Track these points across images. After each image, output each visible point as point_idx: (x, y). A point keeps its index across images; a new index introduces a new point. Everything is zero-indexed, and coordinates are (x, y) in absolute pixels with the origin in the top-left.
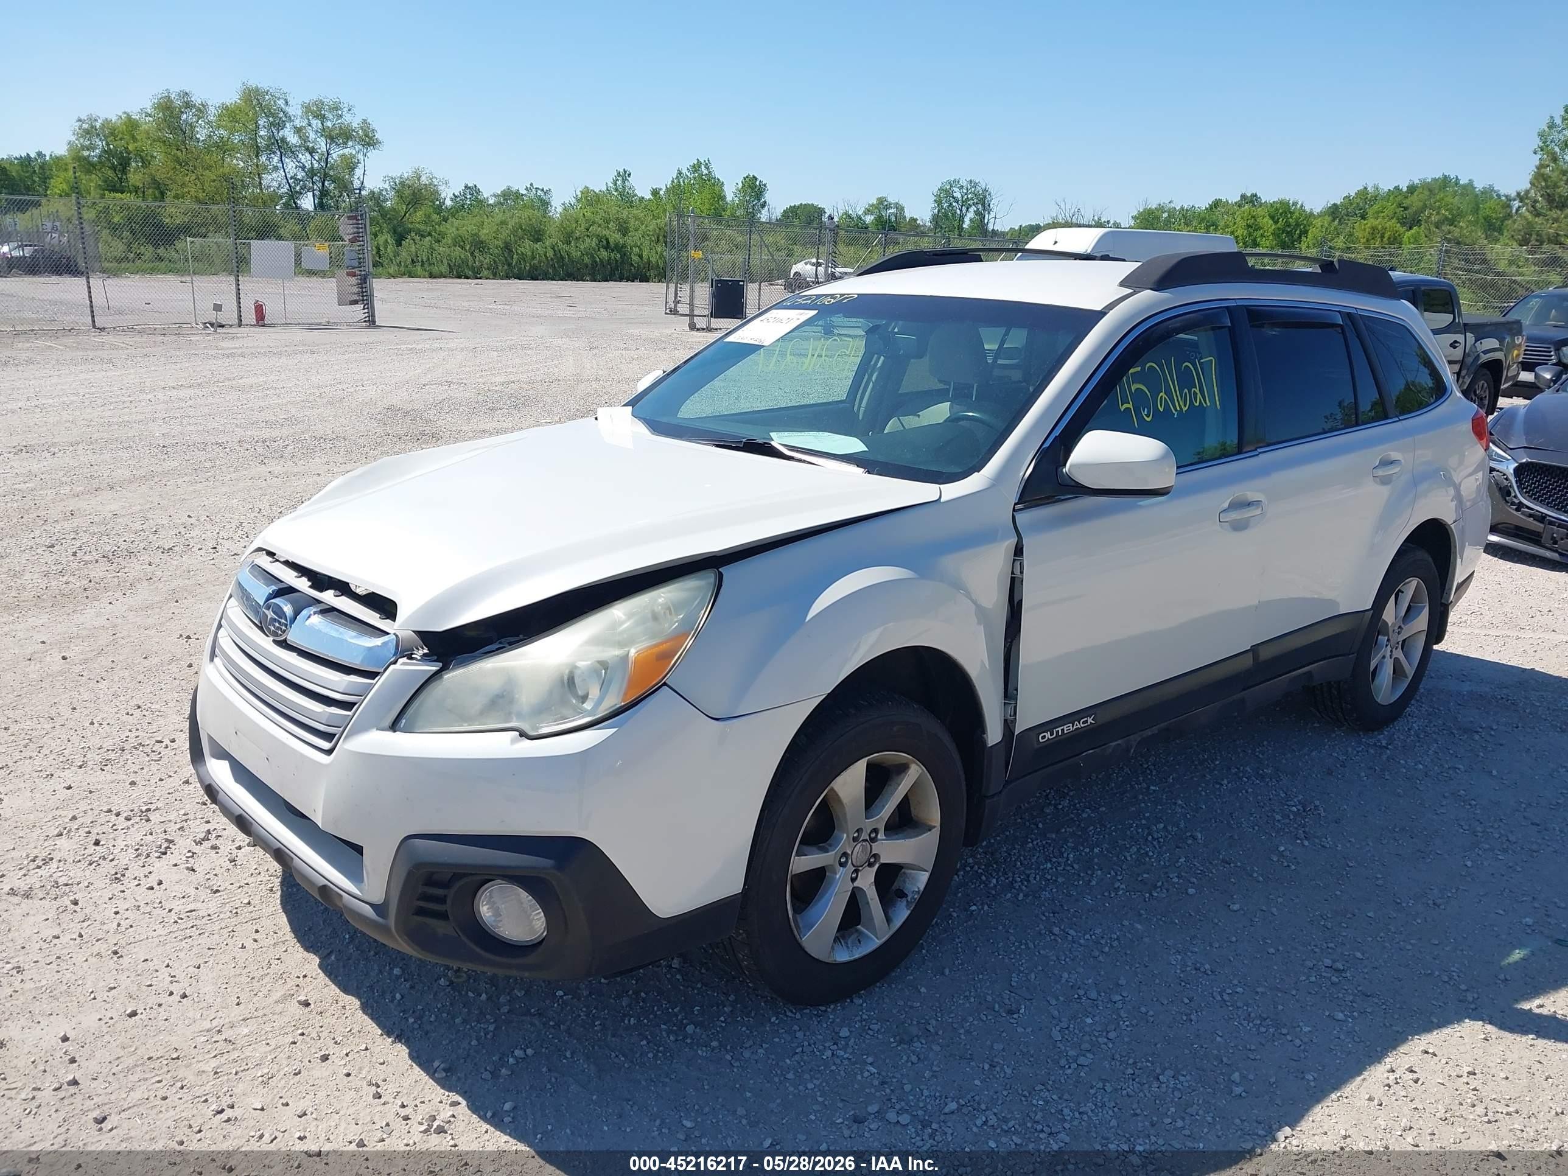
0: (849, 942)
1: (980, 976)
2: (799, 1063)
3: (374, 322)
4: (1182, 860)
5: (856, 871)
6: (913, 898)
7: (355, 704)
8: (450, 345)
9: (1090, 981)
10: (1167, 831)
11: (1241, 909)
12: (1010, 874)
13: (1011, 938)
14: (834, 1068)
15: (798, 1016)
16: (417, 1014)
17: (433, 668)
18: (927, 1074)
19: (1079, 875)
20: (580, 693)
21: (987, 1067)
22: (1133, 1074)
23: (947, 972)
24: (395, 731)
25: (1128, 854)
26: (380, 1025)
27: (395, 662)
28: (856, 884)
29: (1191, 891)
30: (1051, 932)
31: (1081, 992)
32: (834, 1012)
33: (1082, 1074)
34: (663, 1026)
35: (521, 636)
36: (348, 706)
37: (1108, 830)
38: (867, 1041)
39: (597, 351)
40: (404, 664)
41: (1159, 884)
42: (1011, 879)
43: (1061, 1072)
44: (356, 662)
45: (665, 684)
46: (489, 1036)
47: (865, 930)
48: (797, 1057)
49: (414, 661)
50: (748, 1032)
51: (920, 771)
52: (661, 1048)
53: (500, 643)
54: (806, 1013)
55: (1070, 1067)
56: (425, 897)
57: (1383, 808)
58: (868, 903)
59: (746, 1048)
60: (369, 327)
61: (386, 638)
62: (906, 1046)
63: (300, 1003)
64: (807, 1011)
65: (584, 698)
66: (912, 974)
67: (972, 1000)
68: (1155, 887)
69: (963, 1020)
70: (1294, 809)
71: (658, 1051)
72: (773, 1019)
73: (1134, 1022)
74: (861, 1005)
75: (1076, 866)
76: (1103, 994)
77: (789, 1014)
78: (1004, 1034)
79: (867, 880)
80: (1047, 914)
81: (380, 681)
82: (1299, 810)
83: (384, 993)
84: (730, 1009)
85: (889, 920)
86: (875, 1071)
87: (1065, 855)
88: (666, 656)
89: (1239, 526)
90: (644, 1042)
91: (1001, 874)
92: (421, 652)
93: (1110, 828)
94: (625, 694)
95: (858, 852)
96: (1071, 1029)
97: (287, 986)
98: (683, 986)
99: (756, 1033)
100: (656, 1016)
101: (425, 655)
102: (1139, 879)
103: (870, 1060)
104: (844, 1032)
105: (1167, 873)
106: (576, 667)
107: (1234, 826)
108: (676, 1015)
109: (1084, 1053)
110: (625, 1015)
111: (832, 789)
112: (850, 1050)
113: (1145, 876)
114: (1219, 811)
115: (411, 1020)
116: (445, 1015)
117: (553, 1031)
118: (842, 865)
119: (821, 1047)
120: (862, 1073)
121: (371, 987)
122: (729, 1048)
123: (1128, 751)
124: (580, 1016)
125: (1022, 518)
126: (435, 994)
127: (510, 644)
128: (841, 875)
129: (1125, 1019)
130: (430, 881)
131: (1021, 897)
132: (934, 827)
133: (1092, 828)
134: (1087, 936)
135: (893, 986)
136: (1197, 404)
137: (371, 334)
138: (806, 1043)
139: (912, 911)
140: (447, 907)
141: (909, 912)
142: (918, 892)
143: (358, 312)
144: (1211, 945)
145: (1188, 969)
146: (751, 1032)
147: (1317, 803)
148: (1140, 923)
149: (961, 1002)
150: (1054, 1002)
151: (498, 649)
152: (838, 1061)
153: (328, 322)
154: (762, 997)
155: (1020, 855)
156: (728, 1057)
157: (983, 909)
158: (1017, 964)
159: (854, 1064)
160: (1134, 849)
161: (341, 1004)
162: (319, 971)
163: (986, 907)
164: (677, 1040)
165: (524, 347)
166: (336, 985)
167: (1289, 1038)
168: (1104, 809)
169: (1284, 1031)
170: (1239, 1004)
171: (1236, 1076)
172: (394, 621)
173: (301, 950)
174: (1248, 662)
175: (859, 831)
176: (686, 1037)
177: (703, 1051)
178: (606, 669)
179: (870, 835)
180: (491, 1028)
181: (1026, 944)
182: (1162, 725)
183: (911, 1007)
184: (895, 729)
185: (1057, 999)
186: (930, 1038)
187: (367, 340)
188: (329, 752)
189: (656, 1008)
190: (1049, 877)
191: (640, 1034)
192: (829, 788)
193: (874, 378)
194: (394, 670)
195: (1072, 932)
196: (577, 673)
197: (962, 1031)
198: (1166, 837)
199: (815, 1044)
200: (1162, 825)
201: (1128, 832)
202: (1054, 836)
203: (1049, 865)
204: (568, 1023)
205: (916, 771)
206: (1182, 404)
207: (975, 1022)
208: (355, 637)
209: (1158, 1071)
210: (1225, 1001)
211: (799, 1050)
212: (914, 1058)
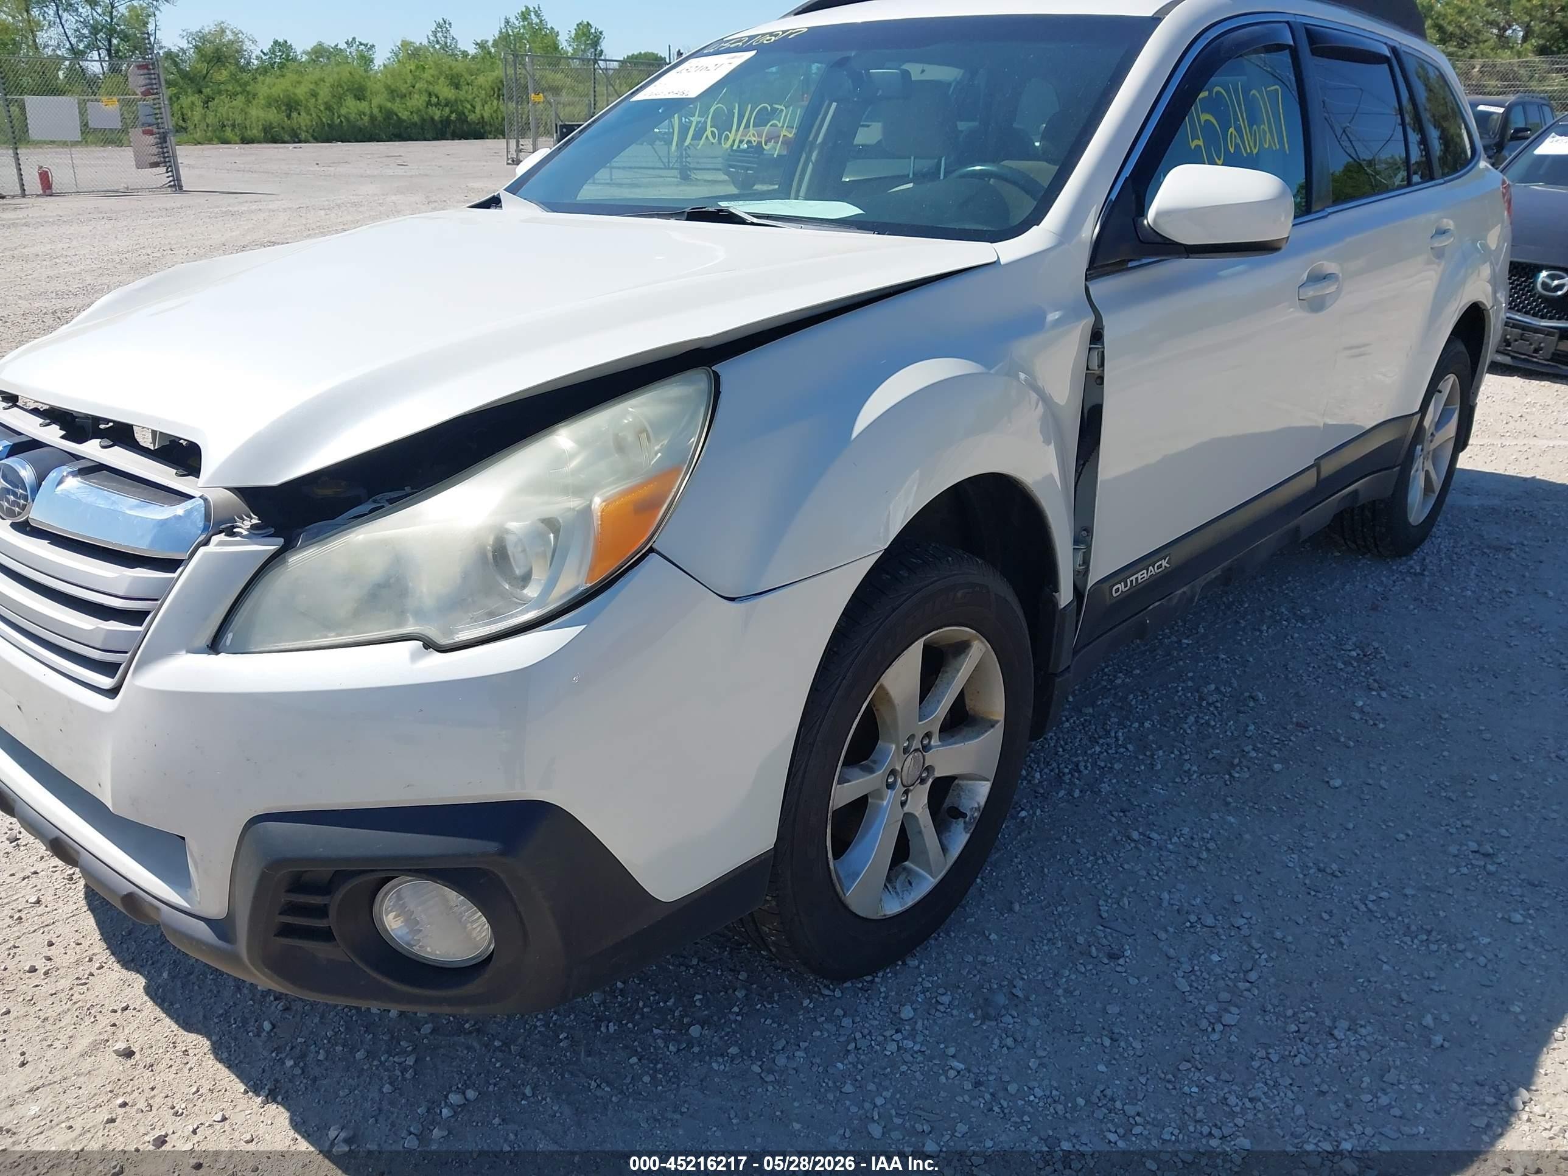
0: (898, 886)
1: (1060, 909)
2: (855, 1067)
3: (181, 187)
4: (1252, 727)
5: (906, 793)
6: (972, 817)
7: (147, 613)
8: (270, 207)
9: (1198, 900)
10: (1220, 692)
11: (1344, 784)
12: (1054, 765)
13: (1083, 851)
14: (904, 1068)
15: (838, 993)
16: (297, 1051)
17: (269, 547)
18: (1033, 1063)
19: (1137, 758)
20: (518, 572)
21: (1107, 1042)
22: (1298, 1031)
23: (1017, 907)
24: (217, 653)
25: (1185, 726)
26: (242, 1076)
27: (206, 543)
28: (907, 809)
29: (1277, 767)
30: (1129, 838)
31: (1193, 918)
32: (885, 983)
33: (1233, 1039)
34: (656, 1031)
35: (408, 489)
36: (136, 617)
37: (1151, 698)
38: (940, 1022)
39: (436, 204)
40: (221, 543)
41: (1236, 761)
42: (1057, 771)
43: (1205, 1038)
44: (140, 545)
45: (651, 550)
46: (408, 1076)
47: (917, 869)
48: (851, 1058)
49: (238, 538)
50: (775, 1025)
51: (984, 650)
52: (659, 1066)
53: (375, 501)
54: (847, 988)
55: (1213, 1029)
56: (292, 909)
57: (1450, 645)
58: (920, 832)
59: (778, 1051)
60: (175, 192)
61: (188, 505)
62: (994, 1023)
63: (118, 1053)
64: (848, 984)
65: (526, 579)
66: (972, 915)
67: (1059, 944)
68: (1233, 766)
69: (1055, 974)
70: (1354, 654)
71: (656, 1071)
72: (806, 1002)
73: (1274, 954)
74: (918, 967)
75: (1130, 747)
76: (1220, 918)
77: (826, 992)
78: (1115, 990)
79: (919, 803)
80: (1116, 814)
81: (185, 574)
82: (1358, 655)
83: (245, 1021)
84: (744, 992)
85: (944, 849)
86: (961, 1066)
87: (1113, 734)
88: (645, 506)
89: (1317, 306)
90: (634, 1060)
91: (1042, 766)
92: (247, 524)
93: (1153, 695)
94: (592, 569)
95: (909, 766)
96: (1198, 973)
97: (98, 1027)
98: (673, 965)
99: (786, 1026)
100: (643, 1015)
101: (254, 527)
102: (1210, 756)
103: (952, 1051)
104: (907, 1012)
105: (1238, 746)
106: (507, 531)
107: (1295, 680)
108: (672, 1011)
109: (1224, 1005)
110: (600, 1020)
111: (882, 687)
112: (919, 1038)
113: (1215, 752)
114: (1270, 664)
115: (289, 1063)
116: (339, 1048)
117: (499, 1054)
118: (890, 786)
119: (880, 1038)
120: (945, 1072)
121: (226, 1015)
122: (753, 1054)
123: (1191, 600)
124: (536, 1027)
125: (1101, 288)
126: (322, 1017)
127: (391, 501)
128: (889, 799)
129: (1261, 951)
130: (298, 884)
131: (1077, 794)
132: (997, 722)
133: (1131, 696)
134: (1175, 839)
135: (953, 935)
136: (1267, 146)
137: (179, 199)
138: (858, 1035)
139: (972, 834)
140: (331, 922)
141: (968, 835)
142: (977, 809)
143: (160, 175)
144: (1326, 836)
145: (1312, 871)
146: (779, 1025)
147: (1376, 645)
148: (1230, 814)
149: (1046, 948)
150: (1163, 935)
151: (372, 511)
152: (908, 1057)
153: (127, 188)
154: (784, 970)
155: (1059, 738)
156: (756, 1069)
157: (1034, 813)
158: (1099, 886)
159: (931, 1059)
160: (1192, 719)
161: (181, 1047)
162: (146, 998)
163: (1038, 812)
164: (679, 1050)
165: (354, 204)
166: (172, 1018)
167: (1469, 955)
168: (1138, 672)
169: (1461, 946)
170: (1392, 914)
171: (1428, 1020)
172: (198, 477)
173: (117, 967)
174: (1310, 480)
175: (911, 738)
176: (690, 1045)
177: (719, 1064)
178: (556, 533)
179: (922, 742)
180: (410, 1061)
181: (1103, 857)
182: (1226, 564)
183: (984, 963)
184: (959, 594)
185: (1167, 931)
186: (1021, 1007)
187: (174, 205)
188: (113, 692)
189: (641, 1004)
190: (1102, 764)
191: (626, 1047)
192: (878, 684)
193: (813, 158)
194: (205, 554)
195: (1154, 835)
196: (510, 540)
197: (1060, 992)
198: (1223, 700)
199: (870, 1033)
200: (1213, 687)
201: (1176, 698)
202: (1091, 710)
203: (1098, 749)
204: (520, 1040)
205: (979, 649)
206: (1252, 144)
207: (1073, 977)
208: (137, 506)
209: (1328, 1022)
210: (1371, 911)
211: (851, 1046)
212: (1009, 1042)
